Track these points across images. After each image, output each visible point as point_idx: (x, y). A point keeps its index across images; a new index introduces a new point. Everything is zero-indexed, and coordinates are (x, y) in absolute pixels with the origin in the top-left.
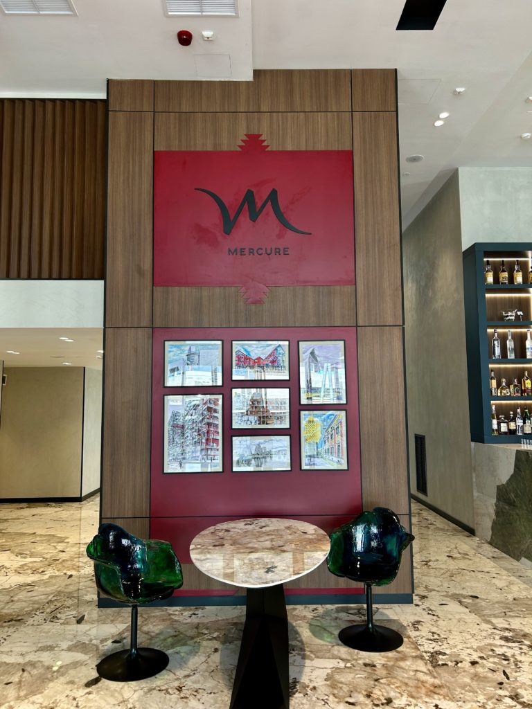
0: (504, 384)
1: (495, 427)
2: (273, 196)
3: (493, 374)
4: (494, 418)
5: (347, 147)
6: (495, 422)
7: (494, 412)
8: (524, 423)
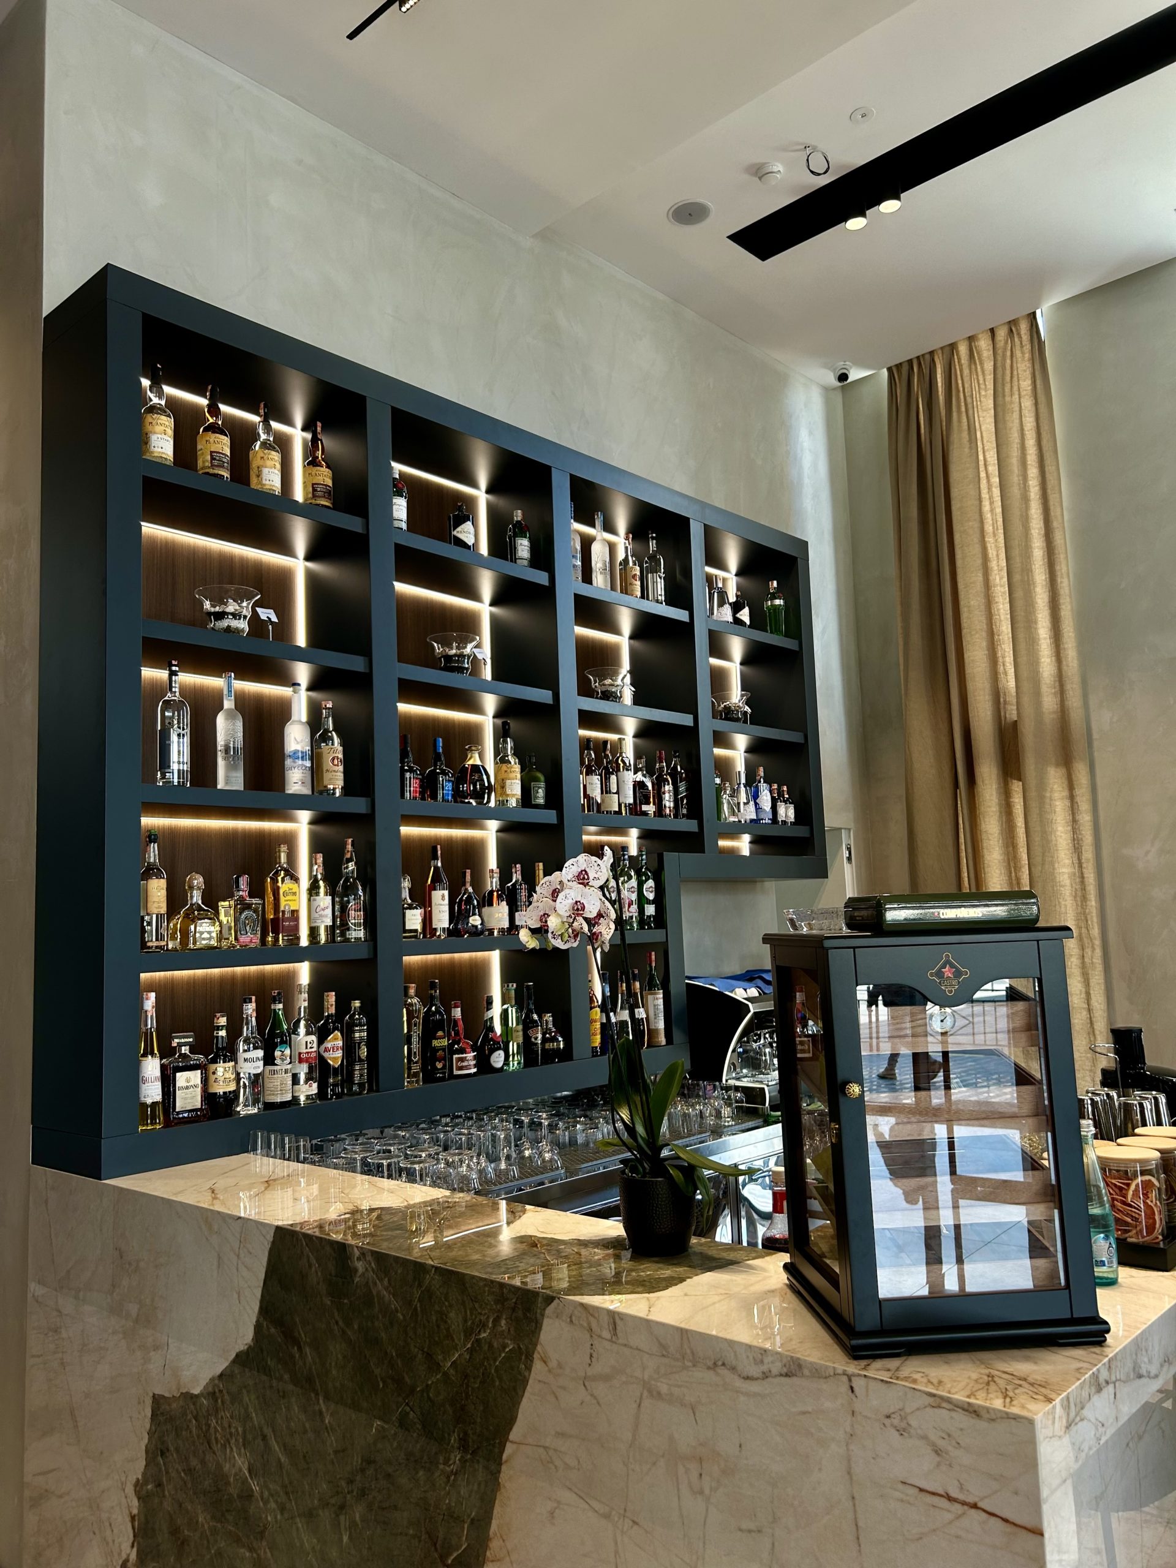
0: (197, 897)
1: (152, 1092)
3: (153, 853)
4: (149, 1052)
6: (151, 1067)
7: (151, 1023)
8: (269, 1060)
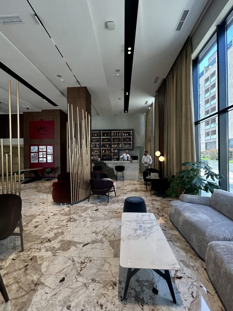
2: (44, 127)
5: (53, 120)
